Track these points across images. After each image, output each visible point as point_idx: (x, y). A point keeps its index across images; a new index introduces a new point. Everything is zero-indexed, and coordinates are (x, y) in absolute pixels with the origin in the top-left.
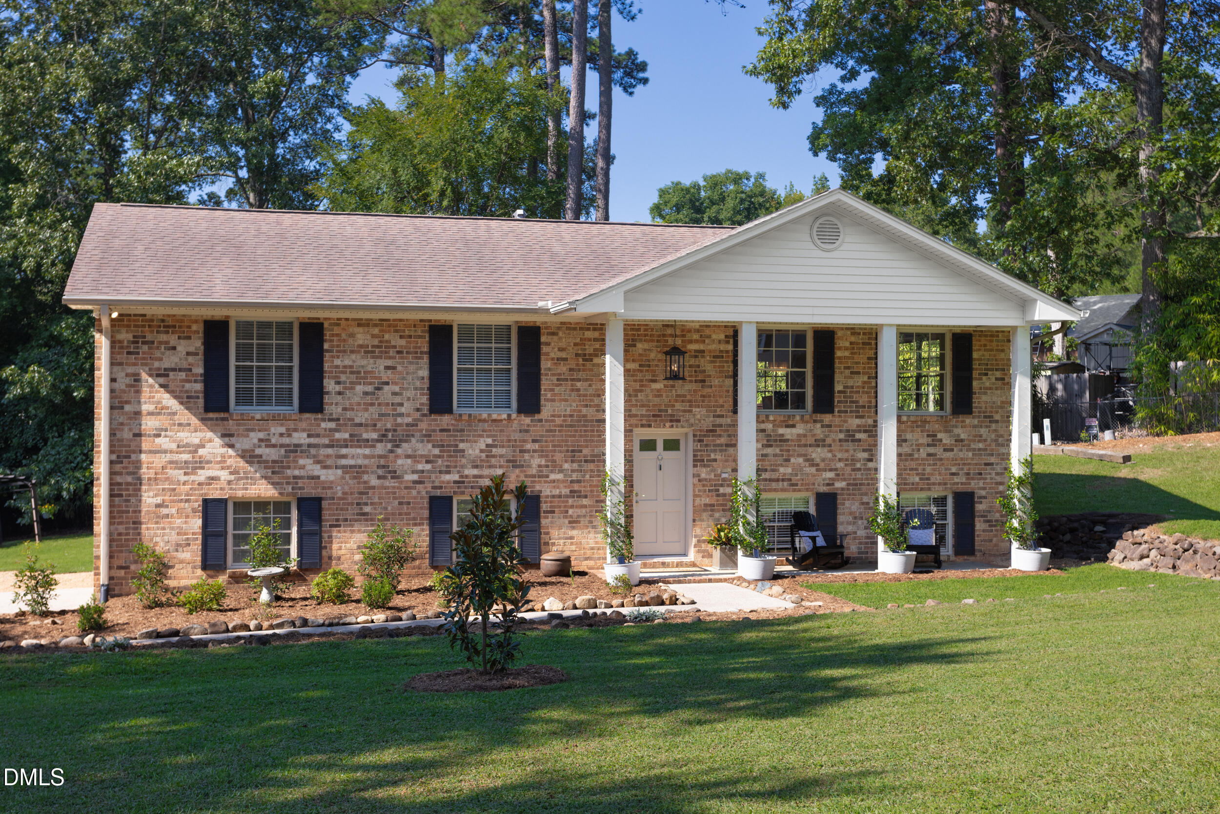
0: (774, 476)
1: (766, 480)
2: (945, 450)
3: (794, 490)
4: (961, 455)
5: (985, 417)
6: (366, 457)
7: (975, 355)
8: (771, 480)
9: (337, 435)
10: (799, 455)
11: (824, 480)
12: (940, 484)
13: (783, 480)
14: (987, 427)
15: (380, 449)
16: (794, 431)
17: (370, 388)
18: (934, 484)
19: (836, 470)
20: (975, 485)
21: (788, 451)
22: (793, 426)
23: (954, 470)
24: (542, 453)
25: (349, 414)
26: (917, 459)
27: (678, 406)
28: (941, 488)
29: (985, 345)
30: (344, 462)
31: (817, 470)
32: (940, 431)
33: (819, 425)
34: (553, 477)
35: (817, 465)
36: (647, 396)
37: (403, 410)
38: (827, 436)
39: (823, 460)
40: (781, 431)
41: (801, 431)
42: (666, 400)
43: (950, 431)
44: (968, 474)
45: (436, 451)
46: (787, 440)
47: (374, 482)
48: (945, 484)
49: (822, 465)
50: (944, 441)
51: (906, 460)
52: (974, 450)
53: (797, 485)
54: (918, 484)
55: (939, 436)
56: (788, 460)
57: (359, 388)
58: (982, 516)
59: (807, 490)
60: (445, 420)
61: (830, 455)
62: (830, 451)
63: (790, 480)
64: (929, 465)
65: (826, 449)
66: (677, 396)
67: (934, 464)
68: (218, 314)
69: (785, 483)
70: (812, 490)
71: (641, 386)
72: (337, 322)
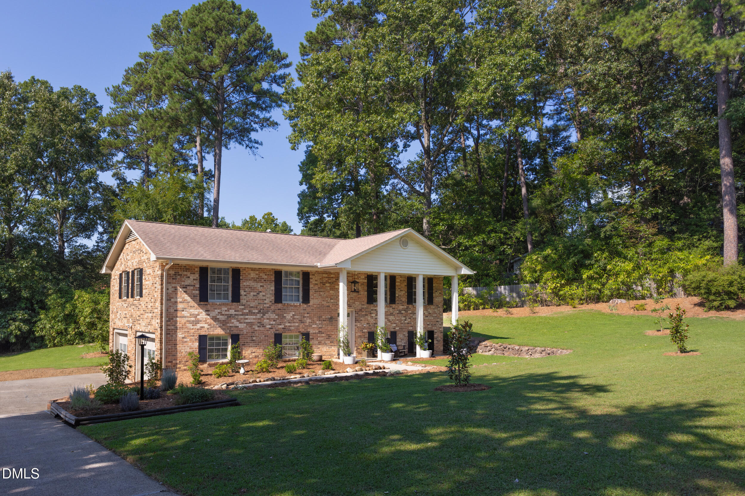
4: (430, 318)
5: (436, 305)
6: (254, 319)
7: (434, 285)
9: (245, 311)
10: (386, 318)
11: (393, 327)
14: (437, 309)
15: (259, 316)
17: (255, 294)
19: (396, 323)
20: (434, 328)
23: (428, 323)
24: (310, 318)
25: (248, 303)
27: (351, 301)
29: (436, 282)
30: (247, 321)
32: (425, 310)
33: (391, 308)
34: (313, 326)
37: (266, 302)
38: (394, 312)
41: (386, 310)
43: (427, 310)
44: (432, 324)
45: (277, 317)
47: (257, 328)
48: (426, 328)
49: (392, 322)
50: (426, 314)
52: (434, 316)
57: (252, 294)
58: (435, 339)
60: (280, 306)
62: (395, 317)
65: (393, 316)
68: (204, 264)
70: (389, 330)
72: (245, 269)
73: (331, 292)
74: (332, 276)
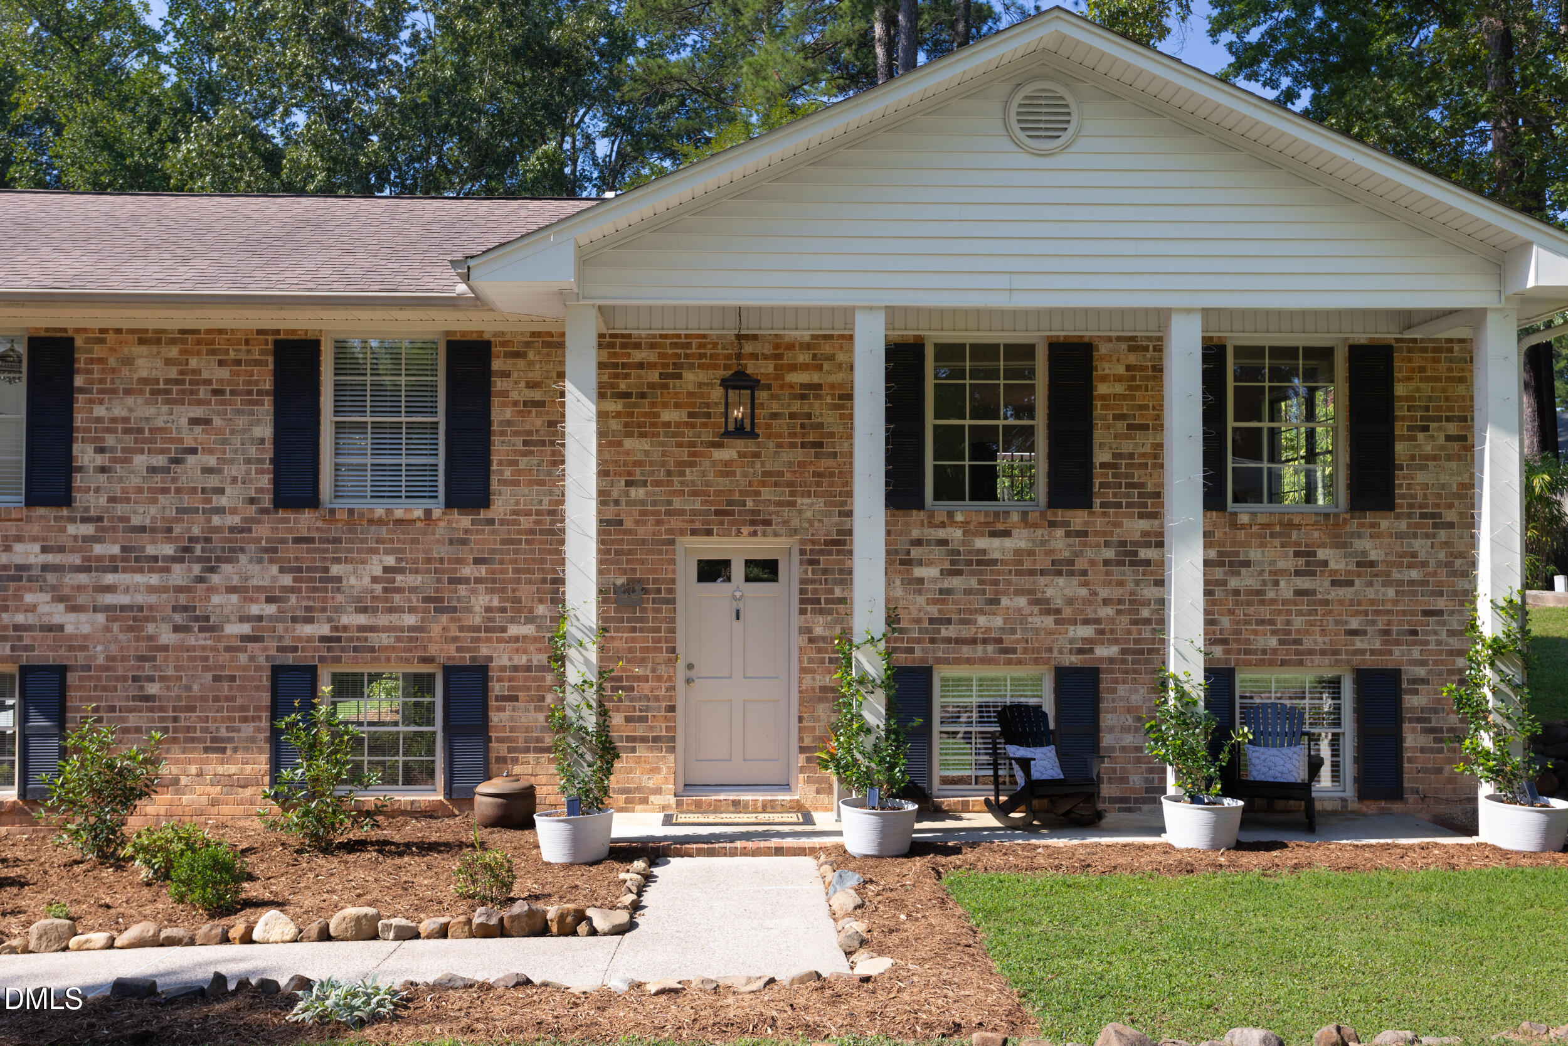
0: (967, 632)
1: (948, 640)
2: (1334, 583)
3: (1009, 662)
4: (1371, 593)
5: (1423, 516)
6: (151, 589)
7: (1400, 389)
8: (959, 641)
9: (98, 549)
10: (1019, 592)
11: (1071, 642)
12: (1323, 652)
13: (985, 641)
14: (1427, 536)
15: (179, 574)
16: (1008, 543)
17: (160, 461)
18: (1311, 652)
19: (1097, 621)
20: (1398, 655)
21: (996, 583)
22: (1006, 534)
23: (1354, 624)
24: (493, 584)
25: (120, 509)
26: (1273, 601)
27: (767, 493)
28: (1327, 660)
29: (1422, 369)
30: (109, 599)
31: (1057, 622)
32: (1324, 545)
33: (1060, 532)
34: (514, 630)
35: (1058, 611)
36: (703, 474)
37: (223, 501)
38: (1076, 554)
39: (1070, 602)
40: (981, 543)
41: (1023, 545)
42: (743, 482)
43: (1345, 545)
44: (1386, 633)
45: (287, 580)
46: (994, 562)
47: (167, 637)
48: (1336, 652)
49: (1067, 612)
50: (1333, 565)
51: (1249, 603)
52: (1400, 583)
53: (1013, 651)
54: (1274, 651)
55: (1322, 554)
56: (995, 602)
57: (140, 461)
58: (1419, 720)
59: (1036, 661)
60: (305, 520)
61: (1083, 592)
62: (1085, 584)
63: (1000, 641)
64: (1300, 613)
65: (1075, 580)
66: (766, 474)
67: (1311, 613)
69: (990, 648)
70: (1046, 662)
71: (693, 454)
72: (101, 336)
73: (629, 443)
74: (638, 356)
